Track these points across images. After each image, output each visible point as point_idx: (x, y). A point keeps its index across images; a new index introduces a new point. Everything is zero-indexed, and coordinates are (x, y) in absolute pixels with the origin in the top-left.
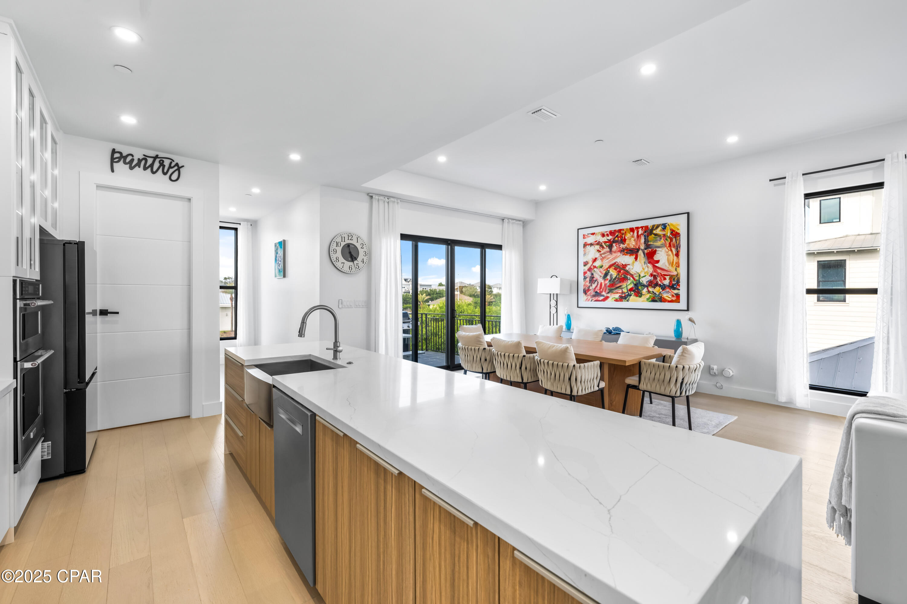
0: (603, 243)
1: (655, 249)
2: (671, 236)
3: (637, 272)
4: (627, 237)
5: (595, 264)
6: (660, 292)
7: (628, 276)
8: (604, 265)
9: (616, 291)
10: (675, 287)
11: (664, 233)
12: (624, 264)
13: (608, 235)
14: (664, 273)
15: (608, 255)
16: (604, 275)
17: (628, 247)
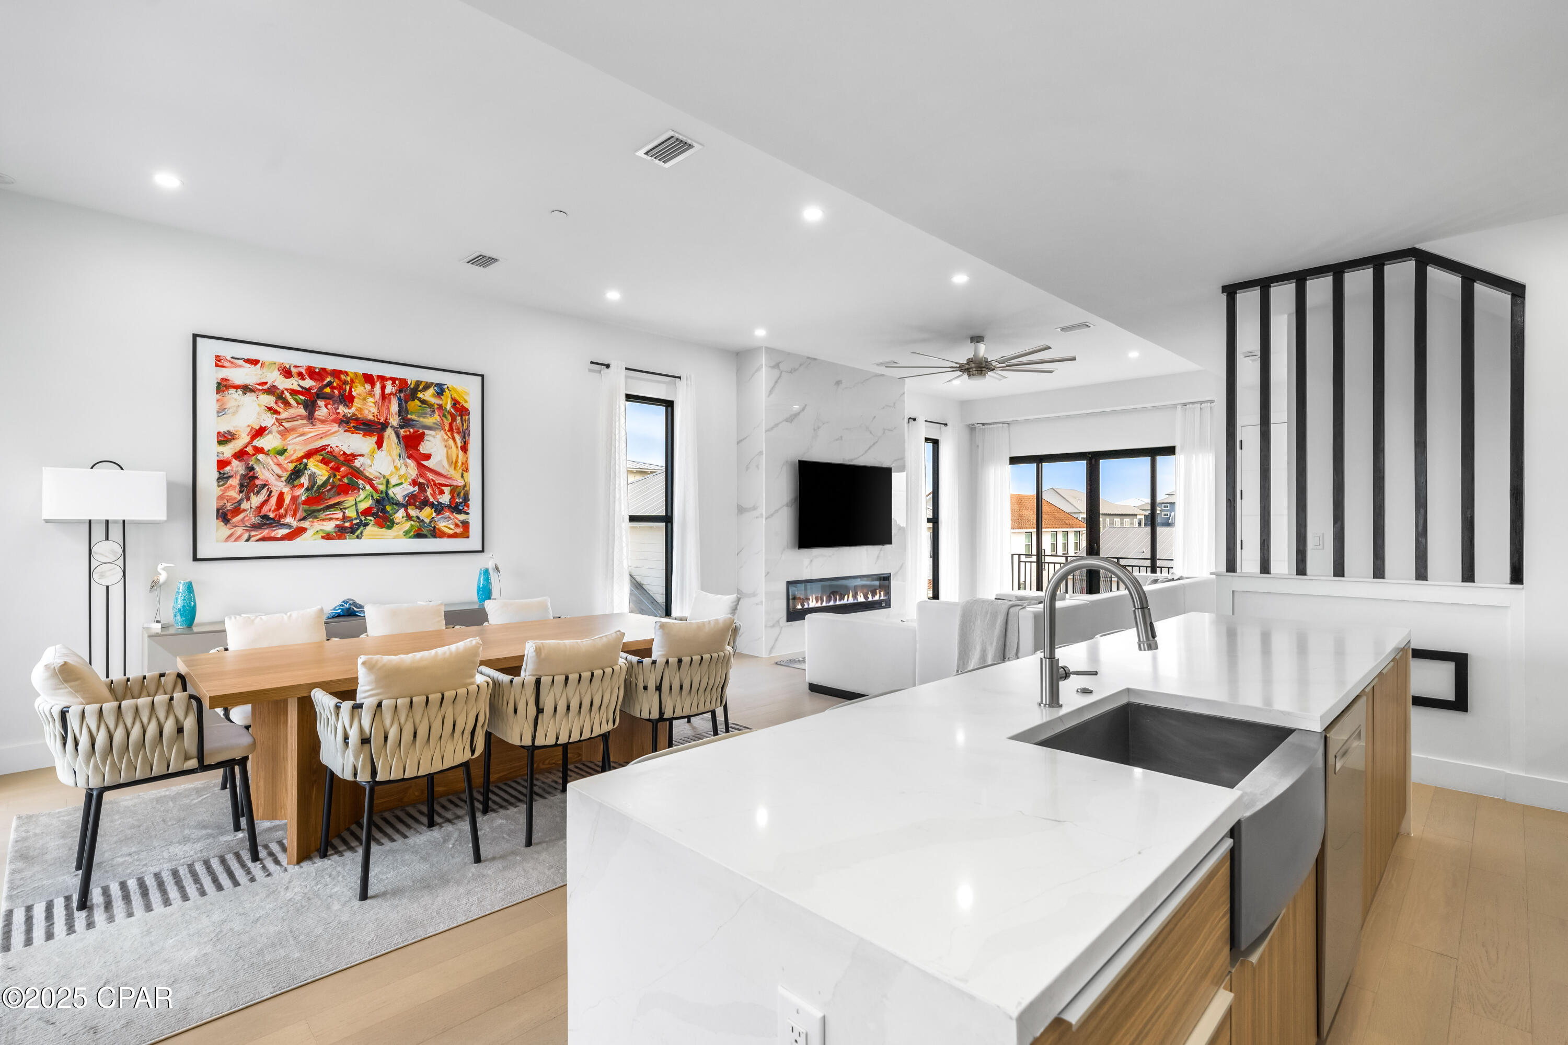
0: (285, 392)
1: (421, 431)
2: (453, 412)
3: (381, 474)
4: (358, 392)
5: (259, 443)
6: (433, 518)
7: (360, 482)
8: (289, 448)
9: (326, 515)
10: (461, 508)
11: (440, 402)
12: (348, 453)
13: (300, 375)
14: (440, 480)
15: (303, 425)
16: (291, 474)
17: (359, 416)
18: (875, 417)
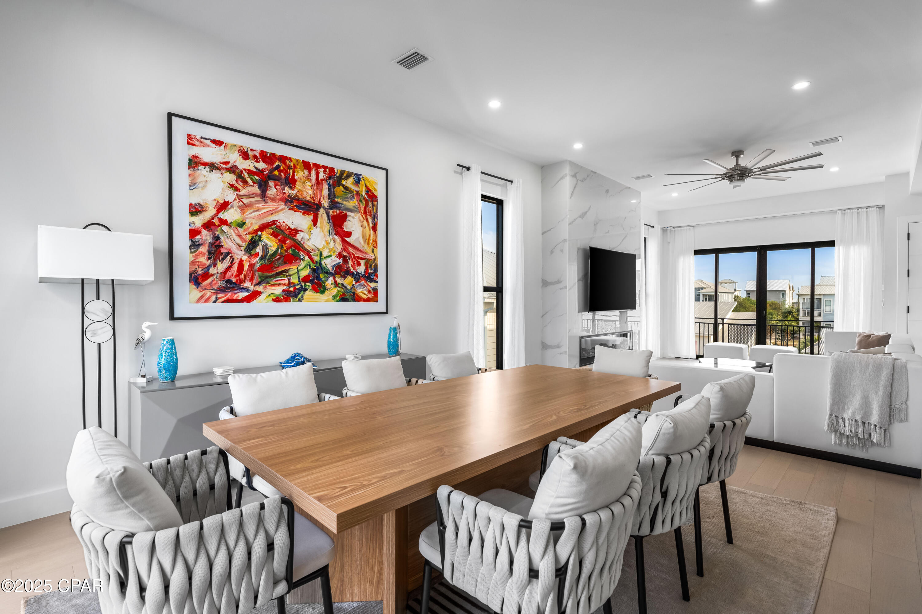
0: (244, 172)
1: (345, 212)
2: (367, 198)
3: (316, 247)
4: (299, 176)
5: (224, 215)
6: (353, 285)
7: (301, 253)
8: (247, 221)
9: (276, 281)
10: (372, 277)
11: (358, 189)
12: (292, 228)
13: (255, 157)
14: (358, 254)
15: (258, 202)
16: (249, 244)
17: (300, 197)
18: (625, 218)
